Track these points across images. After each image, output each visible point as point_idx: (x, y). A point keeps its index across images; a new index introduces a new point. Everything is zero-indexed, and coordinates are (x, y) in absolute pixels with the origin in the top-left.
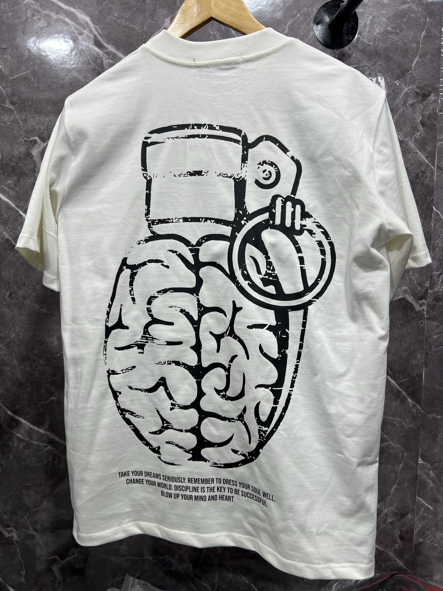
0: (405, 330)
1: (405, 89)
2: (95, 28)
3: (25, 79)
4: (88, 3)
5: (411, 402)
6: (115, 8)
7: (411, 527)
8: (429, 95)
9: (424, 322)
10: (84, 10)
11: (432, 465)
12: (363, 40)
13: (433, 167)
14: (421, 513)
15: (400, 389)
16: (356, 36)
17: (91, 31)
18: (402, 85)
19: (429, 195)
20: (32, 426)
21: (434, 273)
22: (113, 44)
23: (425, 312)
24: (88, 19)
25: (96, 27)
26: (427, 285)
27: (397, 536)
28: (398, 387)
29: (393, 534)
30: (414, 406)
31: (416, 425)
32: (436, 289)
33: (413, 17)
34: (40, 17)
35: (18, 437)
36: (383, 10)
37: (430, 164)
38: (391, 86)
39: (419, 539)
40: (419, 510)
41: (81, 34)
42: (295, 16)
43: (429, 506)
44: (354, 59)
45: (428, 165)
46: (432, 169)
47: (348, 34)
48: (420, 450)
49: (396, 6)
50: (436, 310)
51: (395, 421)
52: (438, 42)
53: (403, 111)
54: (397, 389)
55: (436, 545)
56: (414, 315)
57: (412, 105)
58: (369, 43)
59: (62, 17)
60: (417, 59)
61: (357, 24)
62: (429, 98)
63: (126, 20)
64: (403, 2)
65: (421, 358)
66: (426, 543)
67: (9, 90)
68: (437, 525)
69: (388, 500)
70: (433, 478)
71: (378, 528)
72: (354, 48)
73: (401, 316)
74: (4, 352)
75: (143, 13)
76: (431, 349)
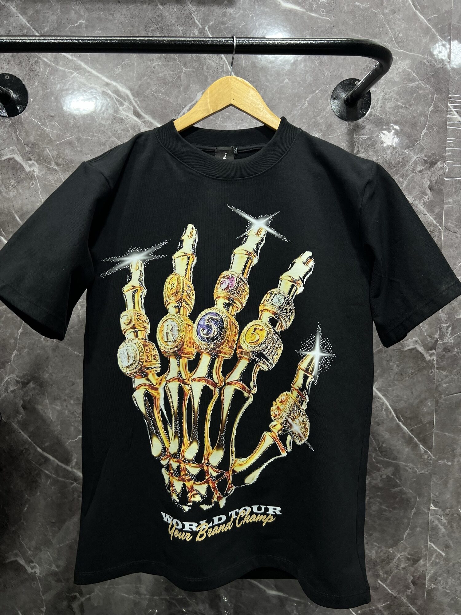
0: (415, 379)
1: (414, 157)
2: (134, 100)
3: (70, 143)
4: (129, 78)
5: (422, 448)
6: (153, 83)
7: (423, 573)
8: (436, 163)
9: (434, 371)
10: (125, 84)
11: (444, 511)
12: (376, 114)
13: (440, 228)
14: (433, 559)
15: (411, 435)
16: (369, 110)
17: (131, 103)
18: (412, 154)
20: (60, 464)
21: (443, 325)
22: (150, 114)
23: (435, 362)
24: (128, 92)
25: (136, 99)
26: (437, 336)
27: (410, 581)
28: (410, 433)
29: (406, 579)
30: (426, 452)
31: (427, 471)
32: (445, 341)
33: (422, 93)
35: (46, 473)
36: (394, 87)
37: (438, 225)
38: (402, 154)
39: (431, 585)
40: (431, 555)
41: (121, 104)
42: (314, 92)
43: (441, 552)
44: (367, 130)
45: (437, 225)
46: (439, 229)
47: (361, 109)
48: (432, 496)
49: (406, 84)
50: (445, 360)
51: (407, 466)
52: (444, 115)
53: (413, 177)
54: (409, 435)
55: (448, 591)
56: (425, 364)
57: (420, 172)
58: (381, 116)
59: (105, 90)
60: (425, 131)
61: (370, 100)
62: (436, 165)
63: (163, 94)
64: (413, 80)
65: (432, 405)
66: (438, 589)
67: (55, 153)
68: (448, 572)
69: (401, 544)
70: (445, 523)
71: (391, 573)
72: (368, 120)
73: (412, 365)
74: (37, 391)
75: (178, 87)
76: (441, 398)
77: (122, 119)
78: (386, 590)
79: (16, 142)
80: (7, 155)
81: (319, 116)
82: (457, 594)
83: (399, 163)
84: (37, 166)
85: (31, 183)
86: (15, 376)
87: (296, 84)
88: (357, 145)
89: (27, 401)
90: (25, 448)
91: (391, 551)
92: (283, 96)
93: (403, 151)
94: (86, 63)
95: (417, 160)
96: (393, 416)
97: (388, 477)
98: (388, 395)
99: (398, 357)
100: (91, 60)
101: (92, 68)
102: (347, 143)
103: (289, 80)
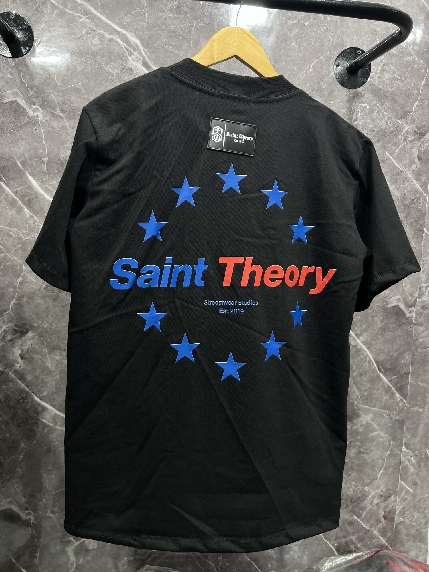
0: (396, 333)
1: (406, 127)
2: (144, 51)
4: (139, 27)
5: (398, 396)
6: (163, 35)
7: (393, 508)
8: (425, 134)
9: (413, 327)
10: (135, 34)
11: (414, 452)
12: (374, 84)
13: (425, 195)
14: (403, 495)
15: (390, 385)
16: (368, 79)
17: (140, 53)
18: (404, 124)
19: (422, 218)
20: (58, 412)
21: (423, 285)
23: (414, 319)
24: (138, 42)
25: (146, 50)
26: (417, 295)
27: (382, 516)
28: (389, 383)
29: (378, 514)
30: (401, 400)
31: (402, 417)
32: (424, 299)
33: (416, 67)
34: (94, 35)
35: (43, 422)
36: (392, 59)
38: (395, 124)
39: (399, 519)
40: (401, 492)
41: (131, 54)
42: (319, 57)
43: (410, 489)
44: (366, 98)
45: (422, 193)
46: (424, 196)
47: (362, 77)
48: (404, 439)
49: (403, 57)
50: (423, 316)
51: (384, 413)
53: (404, 146)
54: (388, 385)
55: (414, 524)
56: (404, 321)
57: (411, 141)
58: (379, 86)
59: (114, 38)
60: (417, 103)
61: (370, 71)
62: (425, 136)
63: (173, 47)
64: (409, 54)
65: (409, 358)
66: (405, 522)
67: (61, 99)
68: (415, 506)
69: (375, 483)
70: (414, 464)
71: (366, 509)
72: (367, 89)
73: (393, 321)
74: (36, 341)
75: (188, 42)
76: (417, 350)
77: (131, 69)
78: (360, 523)
79: (19, 84)
80: (10, 98)
81: (323, 81)
82: (421, 526)
83: (392, 132)
84: (41, 111)
85: (35, 128)
86: (12, 325)
87: (303, 48)
88: (355, 112)
89: (26, 350)
90: (22, 398)
91: (367, 489)
92: (289, 59)
93: (397, 120)
94: (96, 9)
95: (409, 130)
96: (375, 367)
97: (367, 423)
98: (371, 348)
99: (382, 313)
100: (100, 5)
101: (101, 14)
102: (347, 110)
103: (296, 43)
